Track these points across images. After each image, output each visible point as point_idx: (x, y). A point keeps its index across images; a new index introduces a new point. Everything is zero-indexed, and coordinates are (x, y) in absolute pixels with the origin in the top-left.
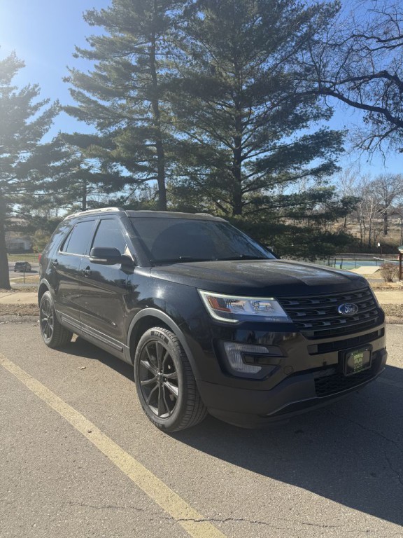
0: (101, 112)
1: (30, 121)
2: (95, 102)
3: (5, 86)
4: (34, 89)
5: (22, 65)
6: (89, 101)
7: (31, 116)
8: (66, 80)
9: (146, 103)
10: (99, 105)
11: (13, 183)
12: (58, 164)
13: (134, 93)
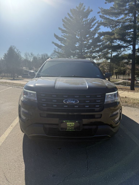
0: (112, 22)
1: (92, 30)
2: (108, 19)
3: (86, 19)
4: (94, 18)
5: (92, 11)
6: (106, 19)
7: (93, 28)
8: (99, 13)
9: (131, 15)
10: (110, 19)
11: (86, 52)
12: (100, 43)
13: (126, 12)
